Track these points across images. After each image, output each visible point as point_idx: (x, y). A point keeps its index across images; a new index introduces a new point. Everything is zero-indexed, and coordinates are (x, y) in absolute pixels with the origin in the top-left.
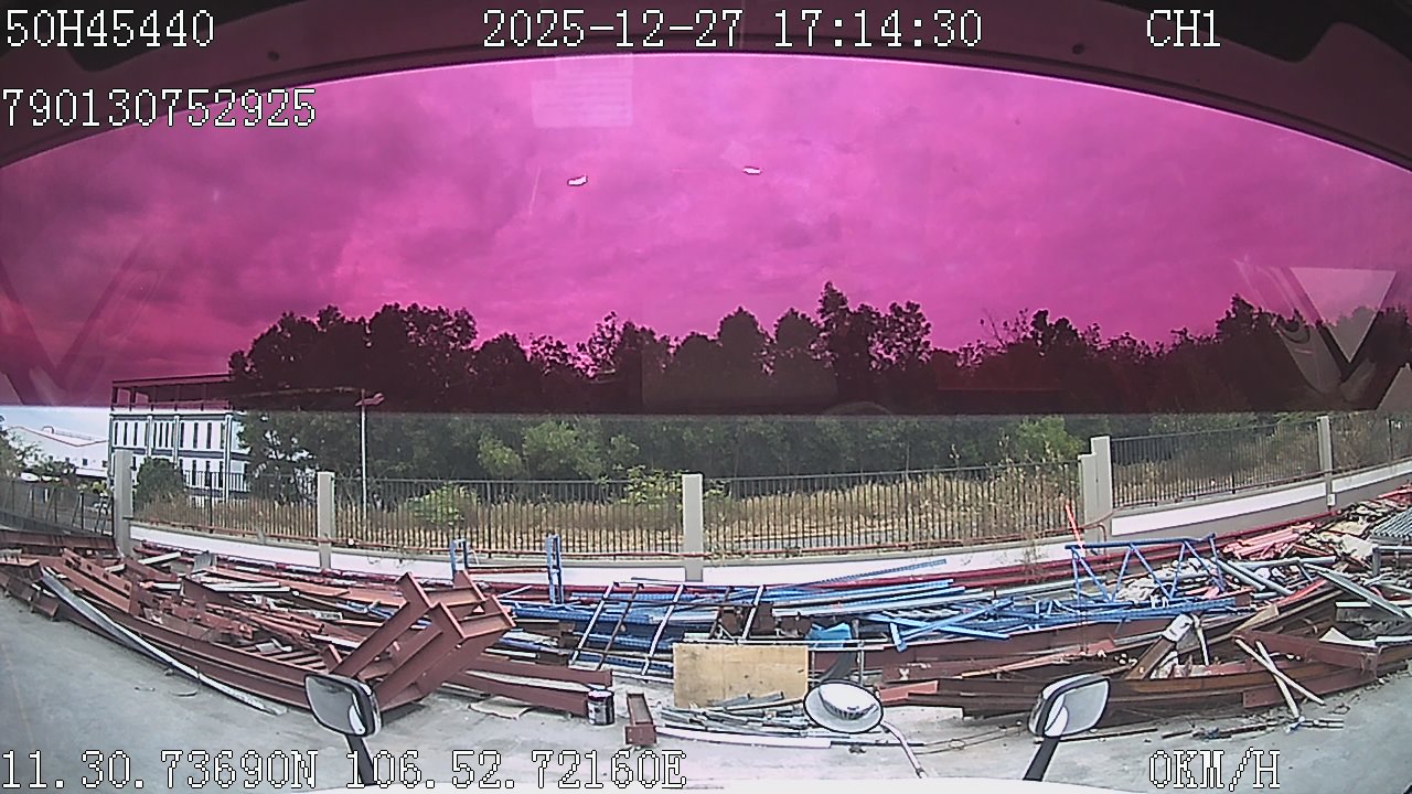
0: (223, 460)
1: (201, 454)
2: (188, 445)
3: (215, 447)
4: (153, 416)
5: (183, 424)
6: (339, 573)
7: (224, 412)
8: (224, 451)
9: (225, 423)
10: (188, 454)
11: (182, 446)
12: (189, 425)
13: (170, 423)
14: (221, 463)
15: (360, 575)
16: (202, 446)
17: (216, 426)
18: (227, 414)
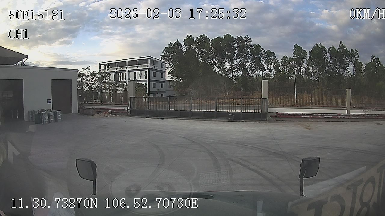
0: (147, 83)
4: (117, 71)
8: (147, 79)
9: (147, 71)
12: (132, 73)
13: (124, 73)
14: (146, 83)
17: (143, 72)
18: (148, 68)
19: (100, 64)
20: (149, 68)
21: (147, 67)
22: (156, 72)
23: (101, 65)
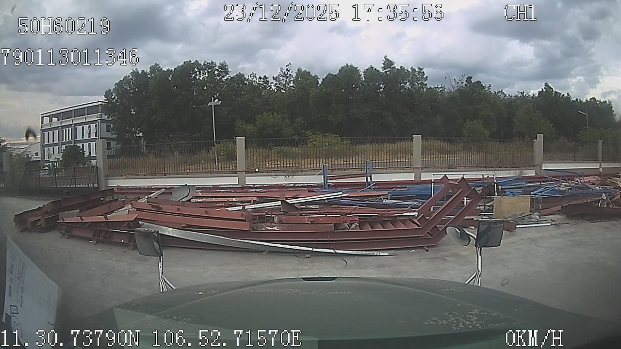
1: (86, 141)
2: (79, 138)
3: (93, 136)
4: (62, 127)
5: (77, 128)
6: (252, 186)
7: (97, 119)
8: (97, 137)
9: (97, 124)
10: (79, 142)
11: (76, 139)
12: (79, 128)
15: (265, 185)
16: (86, 137)
17: (93, 126)
20: (100, 120)
21: (97, 117)
22: (111, 125)
23: (43, 117)
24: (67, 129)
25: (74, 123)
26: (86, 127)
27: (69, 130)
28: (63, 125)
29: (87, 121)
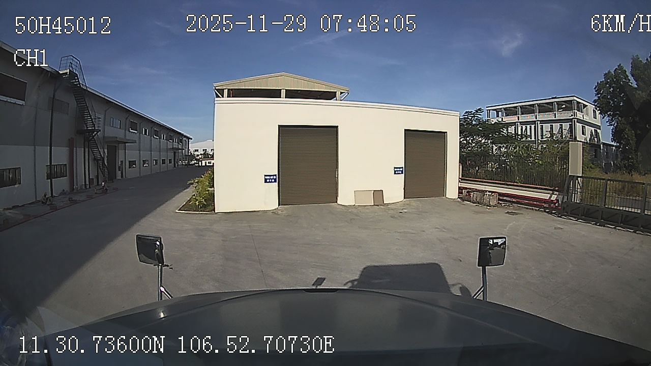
5: (542, 126)
9: (572, 123)
11: (542, 138)
12: (546, 127)
17: (566, 126)
18: (573, 118)
19: (488, 109)
20: (575, 118)
21: (572, 115)
22: (586, 126)
23: (490, 110)
24: (528, 126)
25: (538, 119)
26: (556, 127)
27: (531, 127)
28: (520, 121)
29: (557, 118)
